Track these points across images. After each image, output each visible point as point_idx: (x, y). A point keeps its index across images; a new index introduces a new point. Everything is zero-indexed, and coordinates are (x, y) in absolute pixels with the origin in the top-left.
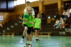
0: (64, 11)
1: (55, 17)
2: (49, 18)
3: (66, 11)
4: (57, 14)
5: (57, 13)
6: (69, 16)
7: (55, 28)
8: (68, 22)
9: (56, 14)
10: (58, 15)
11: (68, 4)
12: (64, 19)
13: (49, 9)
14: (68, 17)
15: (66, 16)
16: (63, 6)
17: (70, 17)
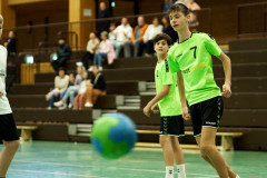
0: (92, 35)
1: (55, 58)
2: (30, 60)
3: (103, 34)
4: (62, 46)
5: (61, 42)
6: (112, 57)
7: (49, 108)
8: (107, 82)
9: (57, 45)
10: (68, 50)
11: (113, 4)
12: (91, 69)
13: (31, 23)
14: (110, 61)
15: (100, 59)
16: (88, 13)
17: (115, 61)
